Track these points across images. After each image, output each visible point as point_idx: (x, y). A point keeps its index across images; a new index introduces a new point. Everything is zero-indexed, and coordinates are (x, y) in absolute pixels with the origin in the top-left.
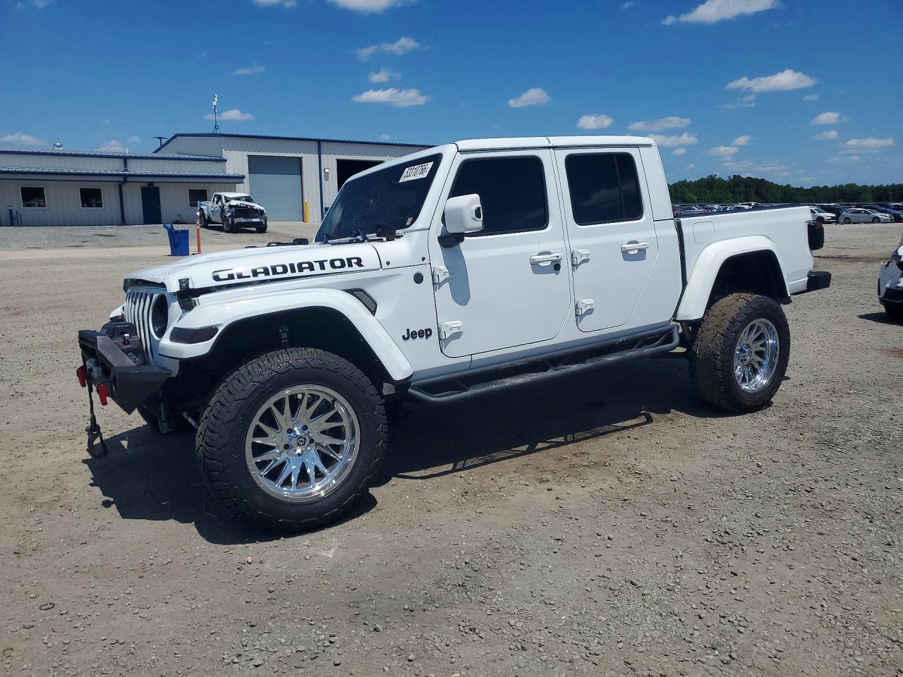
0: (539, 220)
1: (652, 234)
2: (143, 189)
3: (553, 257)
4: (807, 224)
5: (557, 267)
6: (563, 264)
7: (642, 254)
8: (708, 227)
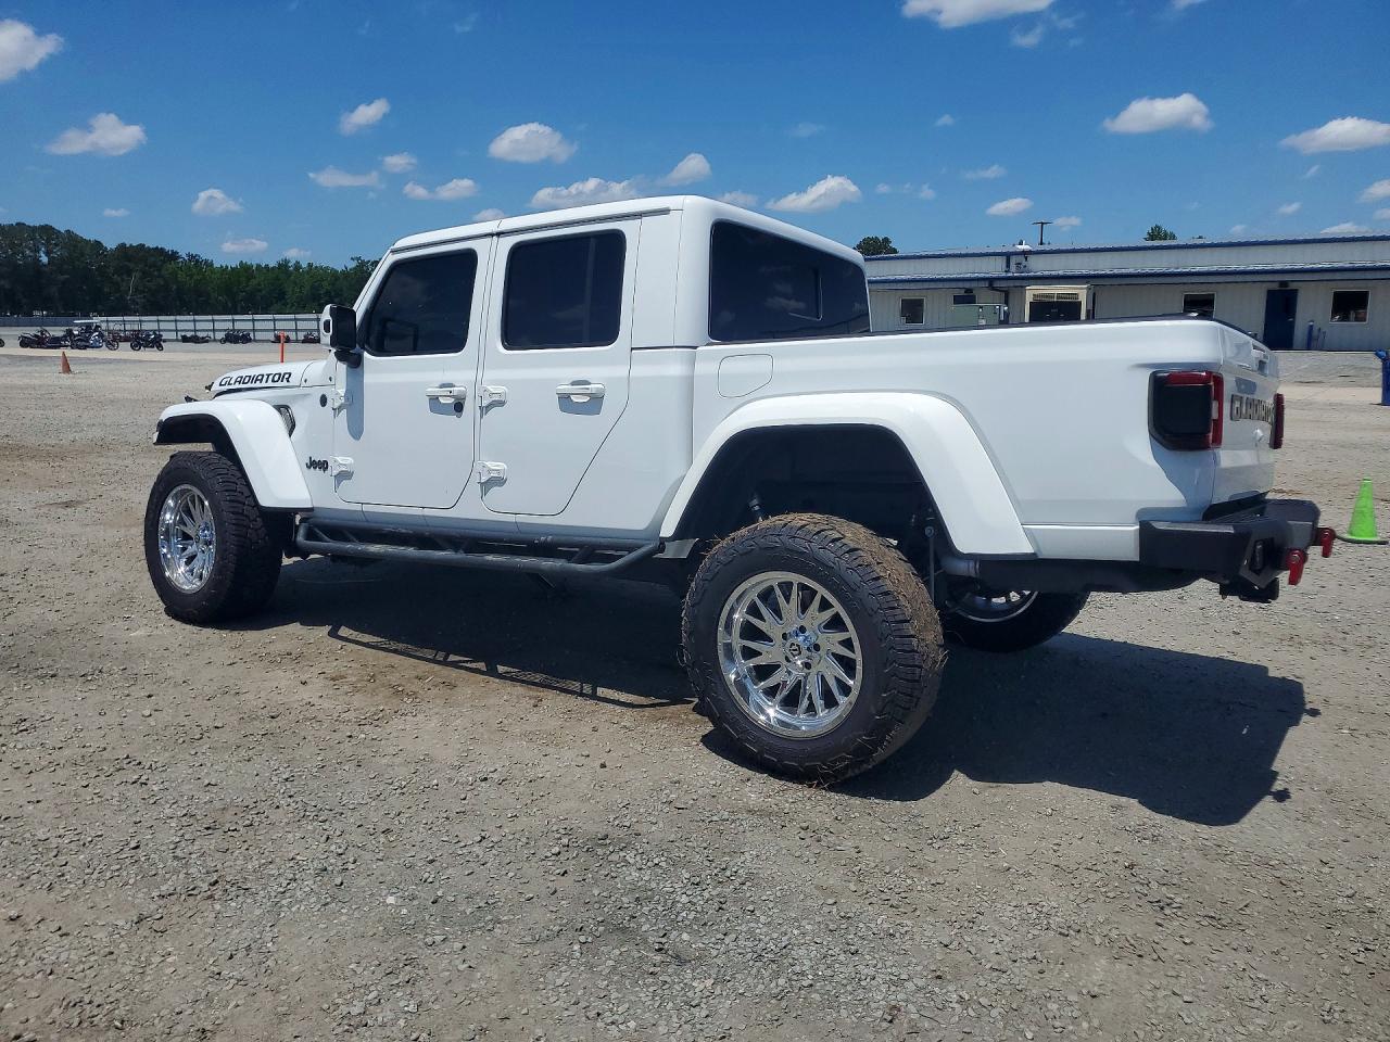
0: (451, 338)
1: (622, 371)
2: (1270, 293)
3: (455, 390)
4: (1147, 373)
5: (459, 407)
6: (468, 406)
7: (595, 403)
8: (763, 365)
